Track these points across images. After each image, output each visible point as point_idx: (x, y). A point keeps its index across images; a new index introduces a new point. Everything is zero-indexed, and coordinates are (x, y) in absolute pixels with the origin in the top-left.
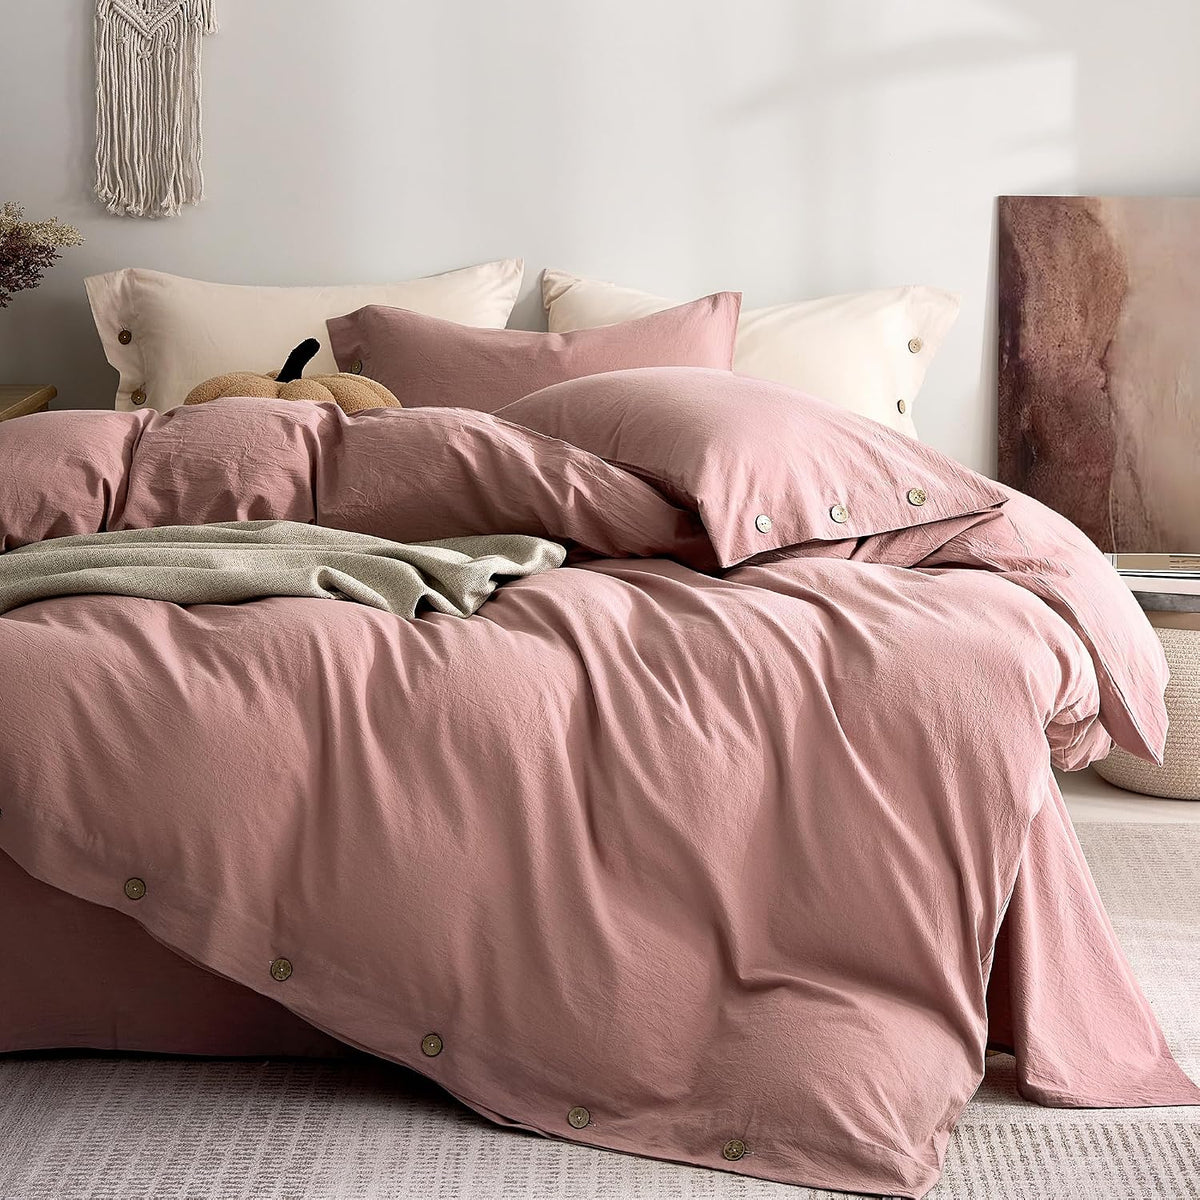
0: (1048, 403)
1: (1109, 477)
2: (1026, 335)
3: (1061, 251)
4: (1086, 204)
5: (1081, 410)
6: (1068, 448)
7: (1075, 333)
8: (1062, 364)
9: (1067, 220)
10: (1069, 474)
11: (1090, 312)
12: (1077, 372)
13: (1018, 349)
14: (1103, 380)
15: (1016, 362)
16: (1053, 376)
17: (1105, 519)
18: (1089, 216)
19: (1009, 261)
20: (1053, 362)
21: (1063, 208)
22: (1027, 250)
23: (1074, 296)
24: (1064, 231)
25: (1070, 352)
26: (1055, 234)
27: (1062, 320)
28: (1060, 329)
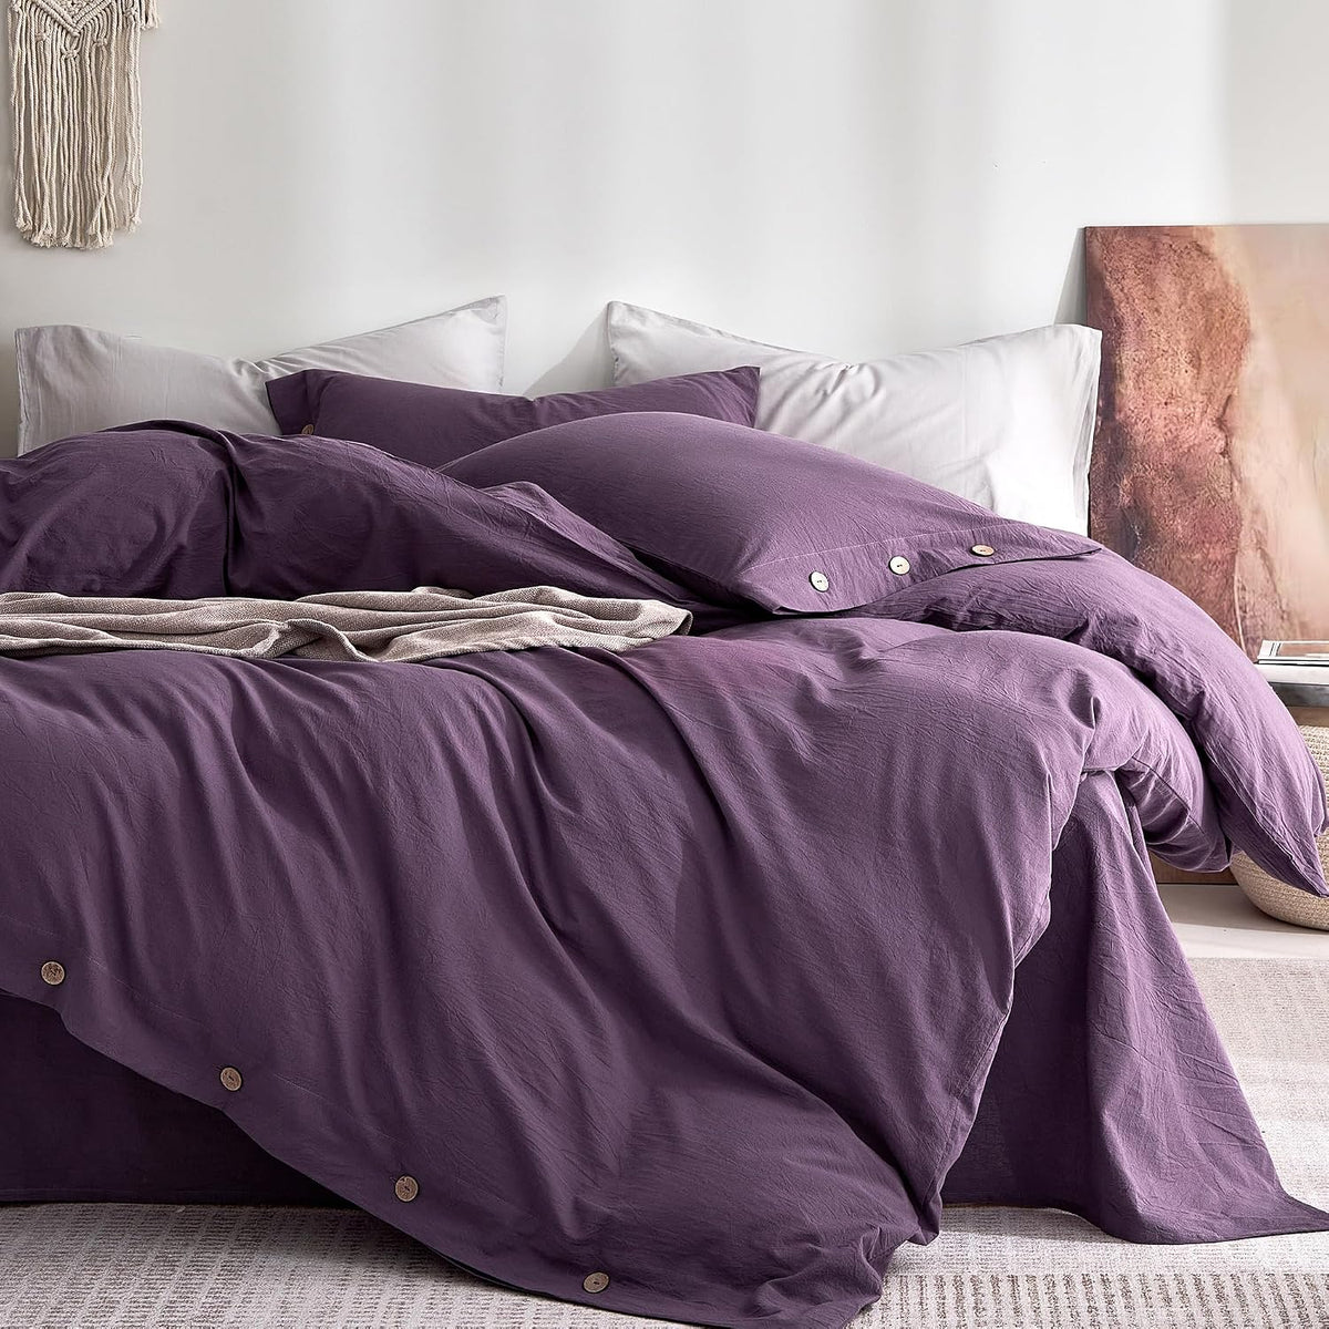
0: (1153, 473)
1: (1233, 558)
2: (1123, 391)
3: (1165, 290)
4: (1194, 233)
5: (1195, 478)
6: (1180, 526)
7: (1186, 387)
8: (1171, 425)
9: (1172, 252)
10: (1183, 557)
11: (1203, 363)
12: (1189, 435)
13: (1114, 409)
14: (1222, 443)
15: (1111, 424)
16: (1160, 439)
17: (1229, 611)
18: (1199, 248)
19: (1100, 304)
20: (1159, 424)
21: (1166, 240)
22: (1122, 290)
23: (1183, 344)
24: (1169, 267)
25: (1180, 410)
26: (1157, 270)
27: (1168, 372)
28: (1167, 384)
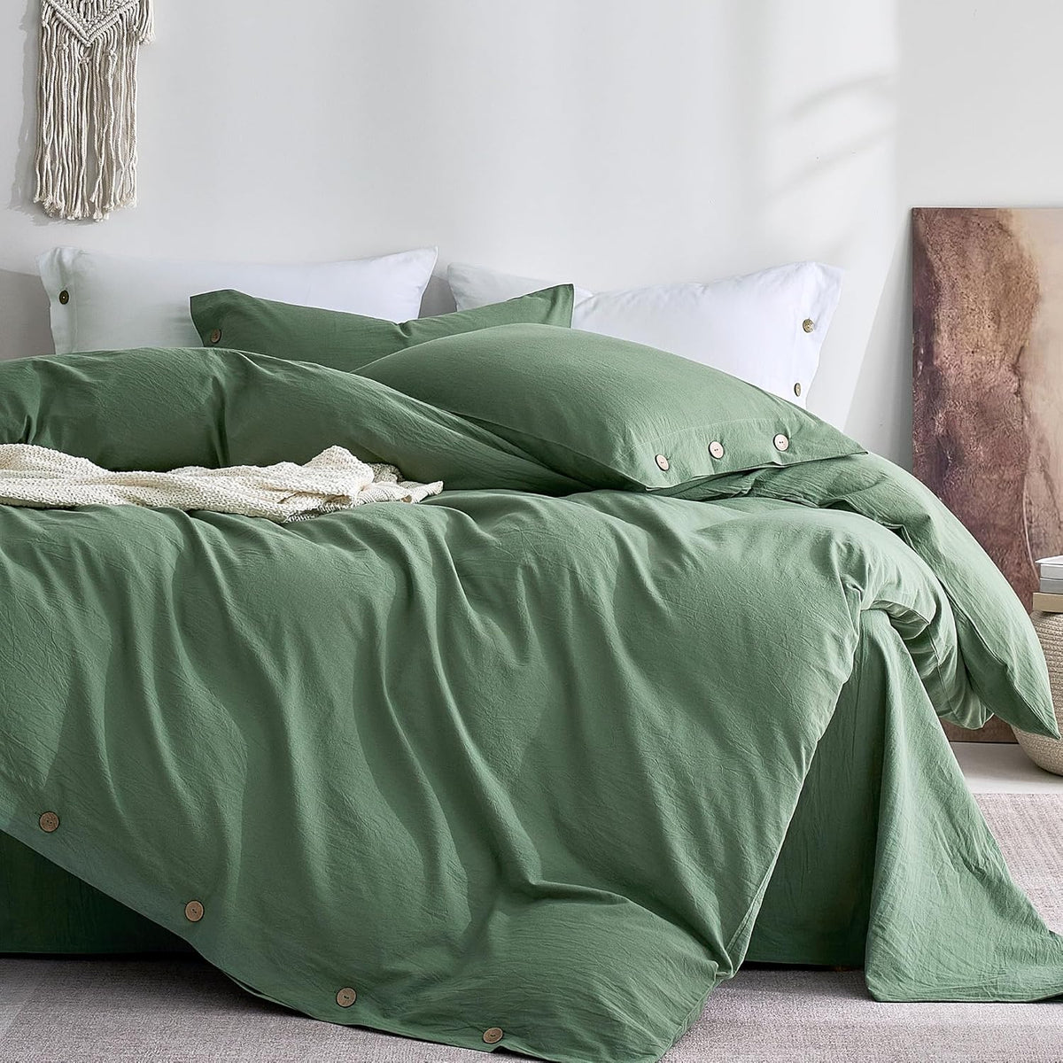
0: (962, 408)
1: (1023, 478)
2: (940, 341)
3: (974, 260)
4: (997, 214)
5: (994, 413)
6: (982, 452)
7: (988, 339)
8: (976, 370)
9: (979, 231)
10: (984, 477)
11: (1002, 319)
12: (991, 378)
13: (932, 357)
14: (1016, 385)
15: (930, 369)
16: (967, 381)
17: (1019, 521)
18: (1001, 227)
19: (924, 272)
20: (967, 368)
21: (974, 219)
22: (940, 260)
23: (987, 304)
24: (977, 242)
25: (984, 358)
26: (968, 244)
27: (975, 327)
28: (974, 336)
